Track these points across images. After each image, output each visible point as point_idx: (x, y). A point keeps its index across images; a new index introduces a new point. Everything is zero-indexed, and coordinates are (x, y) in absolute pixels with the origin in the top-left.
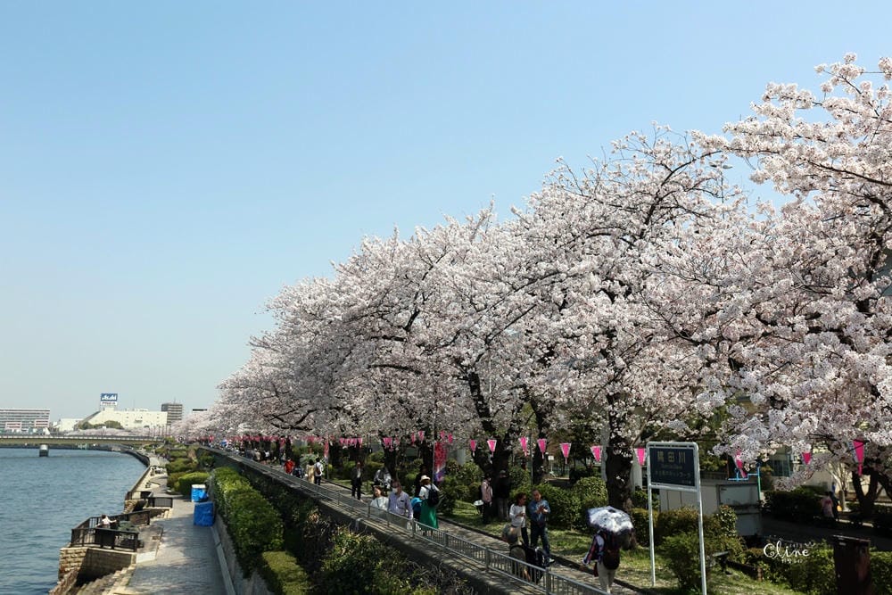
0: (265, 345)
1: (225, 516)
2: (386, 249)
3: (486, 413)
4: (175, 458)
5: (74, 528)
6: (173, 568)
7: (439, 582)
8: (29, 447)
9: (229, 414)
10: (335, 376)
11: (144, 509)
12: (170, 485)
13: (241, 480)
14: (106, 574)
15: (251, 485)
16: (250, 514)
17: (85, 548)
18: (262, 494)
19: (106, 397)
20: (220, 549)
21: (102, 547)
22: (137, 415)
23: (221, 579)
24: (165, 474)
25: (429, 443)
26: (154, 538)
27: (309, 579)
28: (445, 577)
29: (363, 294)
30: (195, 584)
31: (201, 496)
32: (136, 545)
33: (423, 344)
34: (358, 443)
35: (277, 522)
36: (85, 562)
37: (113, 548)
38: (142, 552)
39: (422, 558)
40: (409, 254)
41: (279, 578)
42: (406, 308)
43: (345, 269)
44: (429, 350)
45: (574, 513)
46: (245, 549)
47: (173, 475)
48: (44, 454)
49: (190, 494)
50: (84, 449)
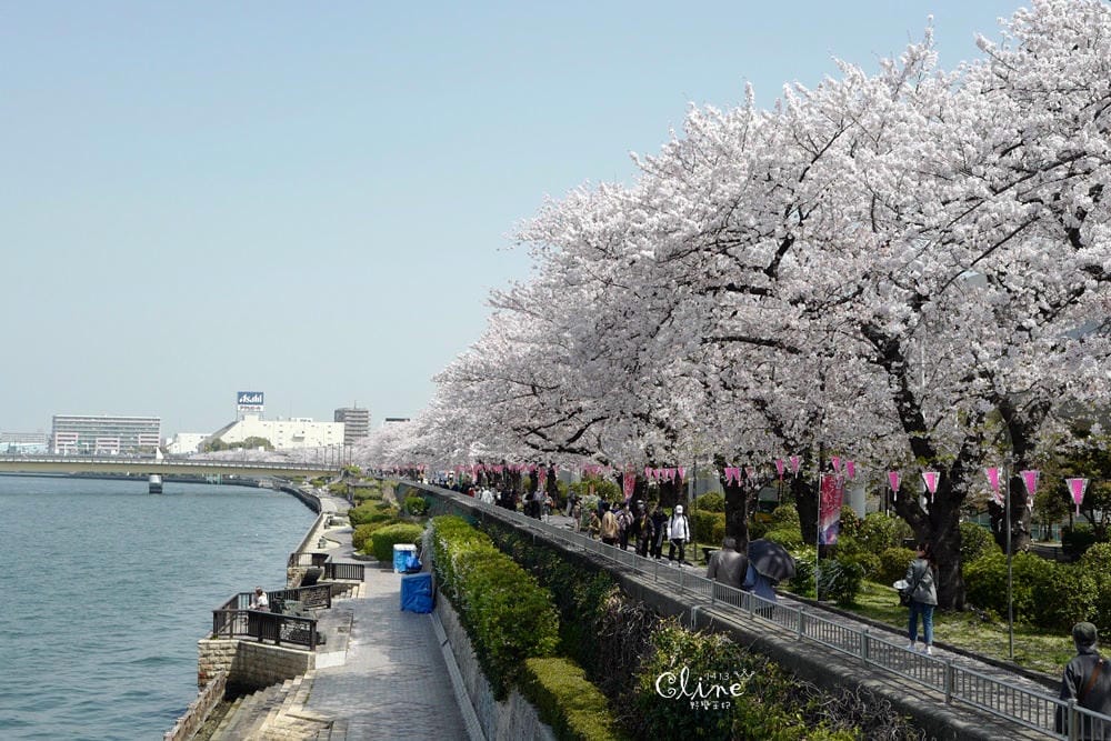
0: (515, 304)
1: (455, 596)
2: (731, 126)
3: (918, 424)
4: (361, 499)
5: (217, 608)
6: (373, 679)
7: (857, 718)
8: (132, 478)
9: (454, 425)
10: (644, 359)
11: (319, 581)
12: (358, 544)
13: (479, 537)
14: (269, 684)
15: (496, 545)
16: (502, 593)
17: (235, 641)
18: (516, 560)
19: (245, 398)
20: (447, 651)
21: (260, 641)
22: (295, 427)
23: (453, 699)
24: (348, 526)
25: (808, 478)
26: (340, 630)
27: (610, 706)
28: (868, 712)
29: (692, 211)
30: (414, 707)
31: (410, 564)
32: (312, 639)
33: (802, 299)
34: (678, 475)
35: (547, 609)
36: (237, 663)
37: (277, 644)
38: (323, 651)
39: (823, 678)
40: (774, 135)
41: (559, 703)
42: (771, 235)
43: (657, 167)
44: (814, 309)
45: (1085, 606)
46: (496, 652)
47: (361, 527)
48: (156, 490)
49: (392, 560)
50: (215, 483)
